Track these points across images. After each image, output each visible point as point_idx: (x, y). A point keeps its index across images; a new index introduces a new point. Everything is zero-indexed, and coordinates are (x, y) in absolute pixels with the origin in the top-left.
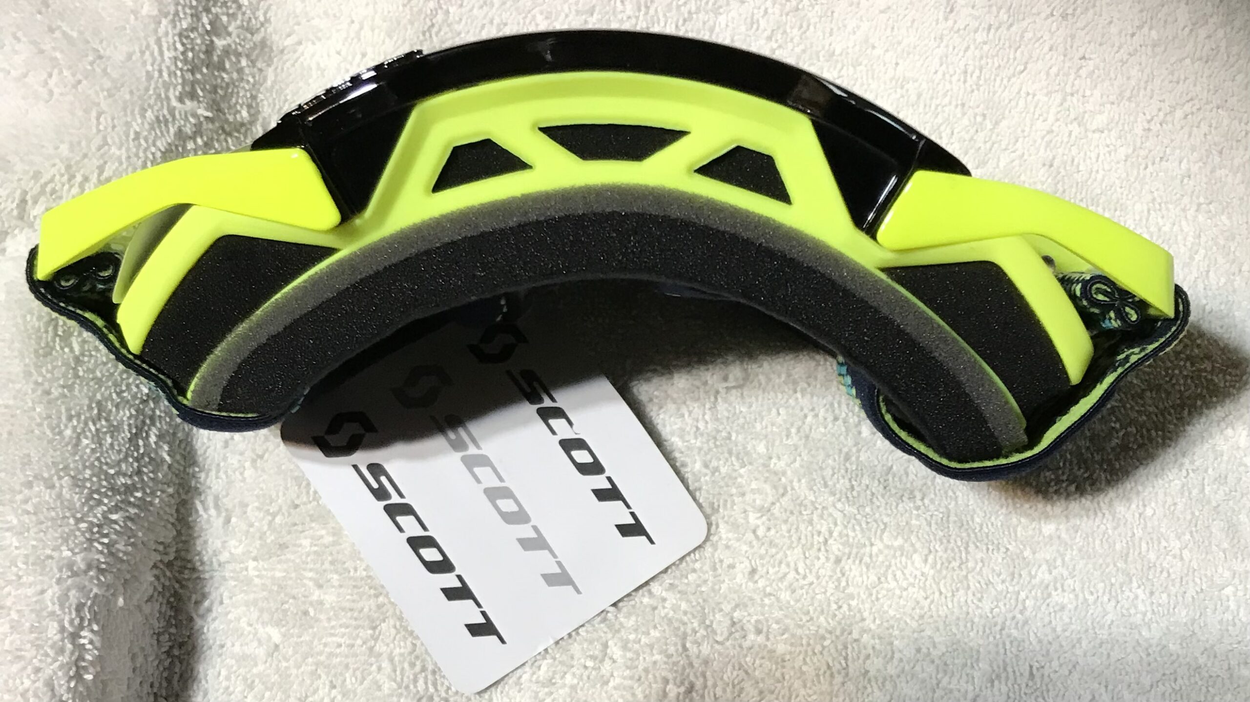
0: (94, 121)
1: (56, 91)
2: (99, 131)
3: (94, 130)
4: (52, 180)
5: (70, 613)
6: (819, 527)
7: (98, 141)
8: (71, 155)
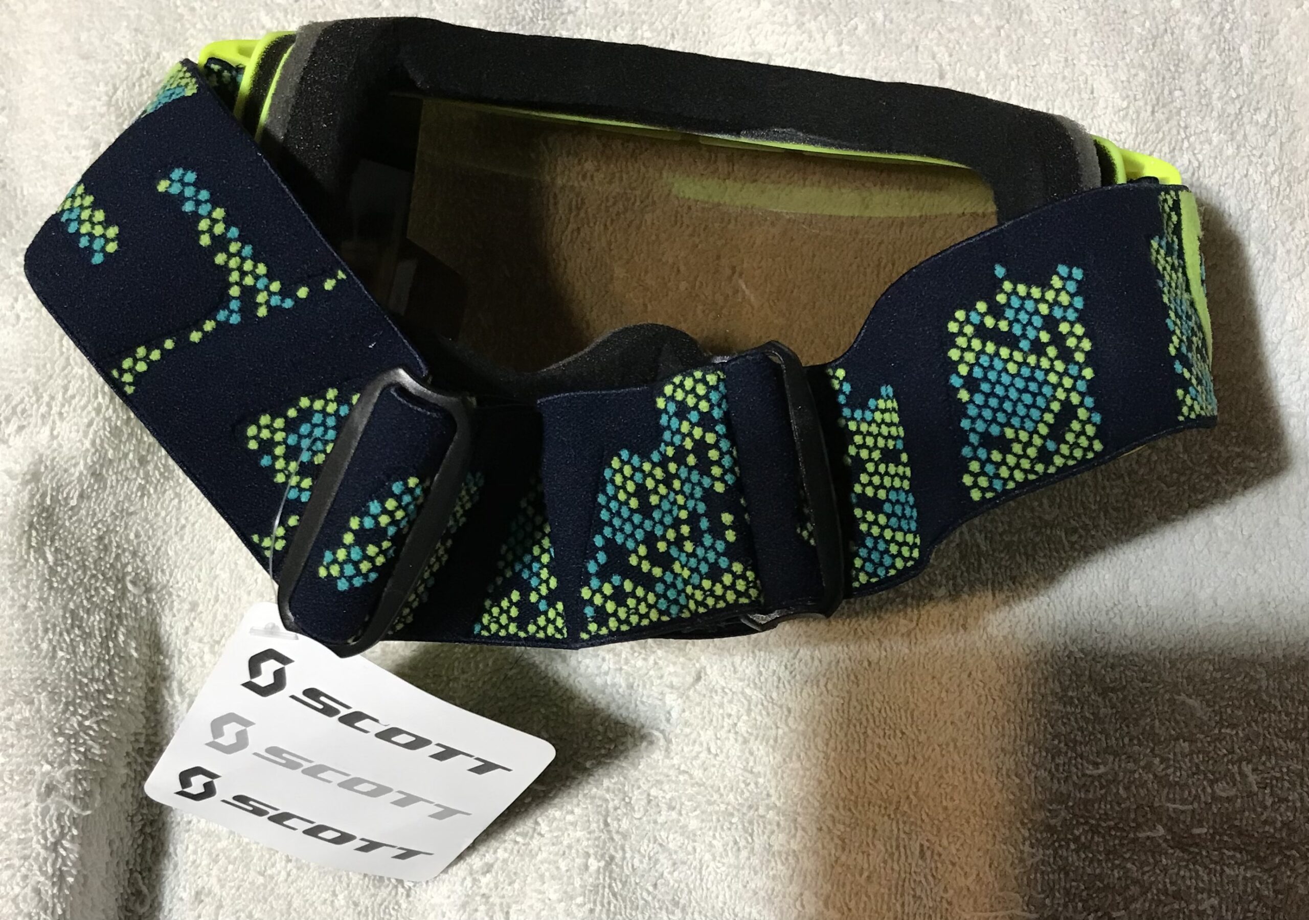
0: (57, 345)
1: (23, 316)
2: (62, 353)
3: (58, 353)
4: (22, 401)
5: (51, 825)
6: (729, 711)
7: (62, 362)
8: (38, 377)
